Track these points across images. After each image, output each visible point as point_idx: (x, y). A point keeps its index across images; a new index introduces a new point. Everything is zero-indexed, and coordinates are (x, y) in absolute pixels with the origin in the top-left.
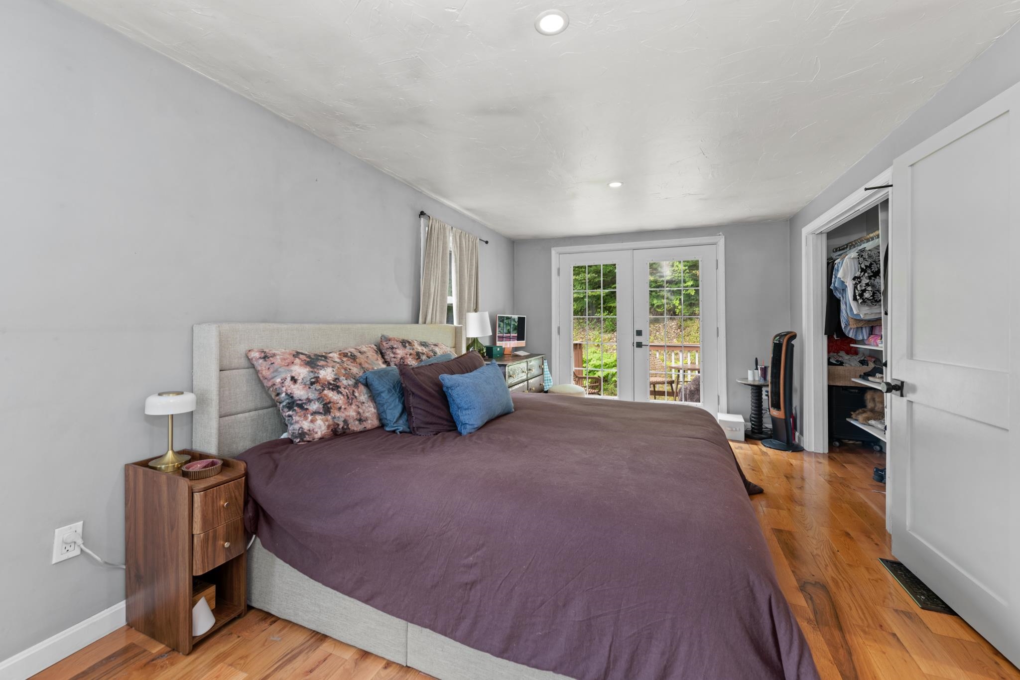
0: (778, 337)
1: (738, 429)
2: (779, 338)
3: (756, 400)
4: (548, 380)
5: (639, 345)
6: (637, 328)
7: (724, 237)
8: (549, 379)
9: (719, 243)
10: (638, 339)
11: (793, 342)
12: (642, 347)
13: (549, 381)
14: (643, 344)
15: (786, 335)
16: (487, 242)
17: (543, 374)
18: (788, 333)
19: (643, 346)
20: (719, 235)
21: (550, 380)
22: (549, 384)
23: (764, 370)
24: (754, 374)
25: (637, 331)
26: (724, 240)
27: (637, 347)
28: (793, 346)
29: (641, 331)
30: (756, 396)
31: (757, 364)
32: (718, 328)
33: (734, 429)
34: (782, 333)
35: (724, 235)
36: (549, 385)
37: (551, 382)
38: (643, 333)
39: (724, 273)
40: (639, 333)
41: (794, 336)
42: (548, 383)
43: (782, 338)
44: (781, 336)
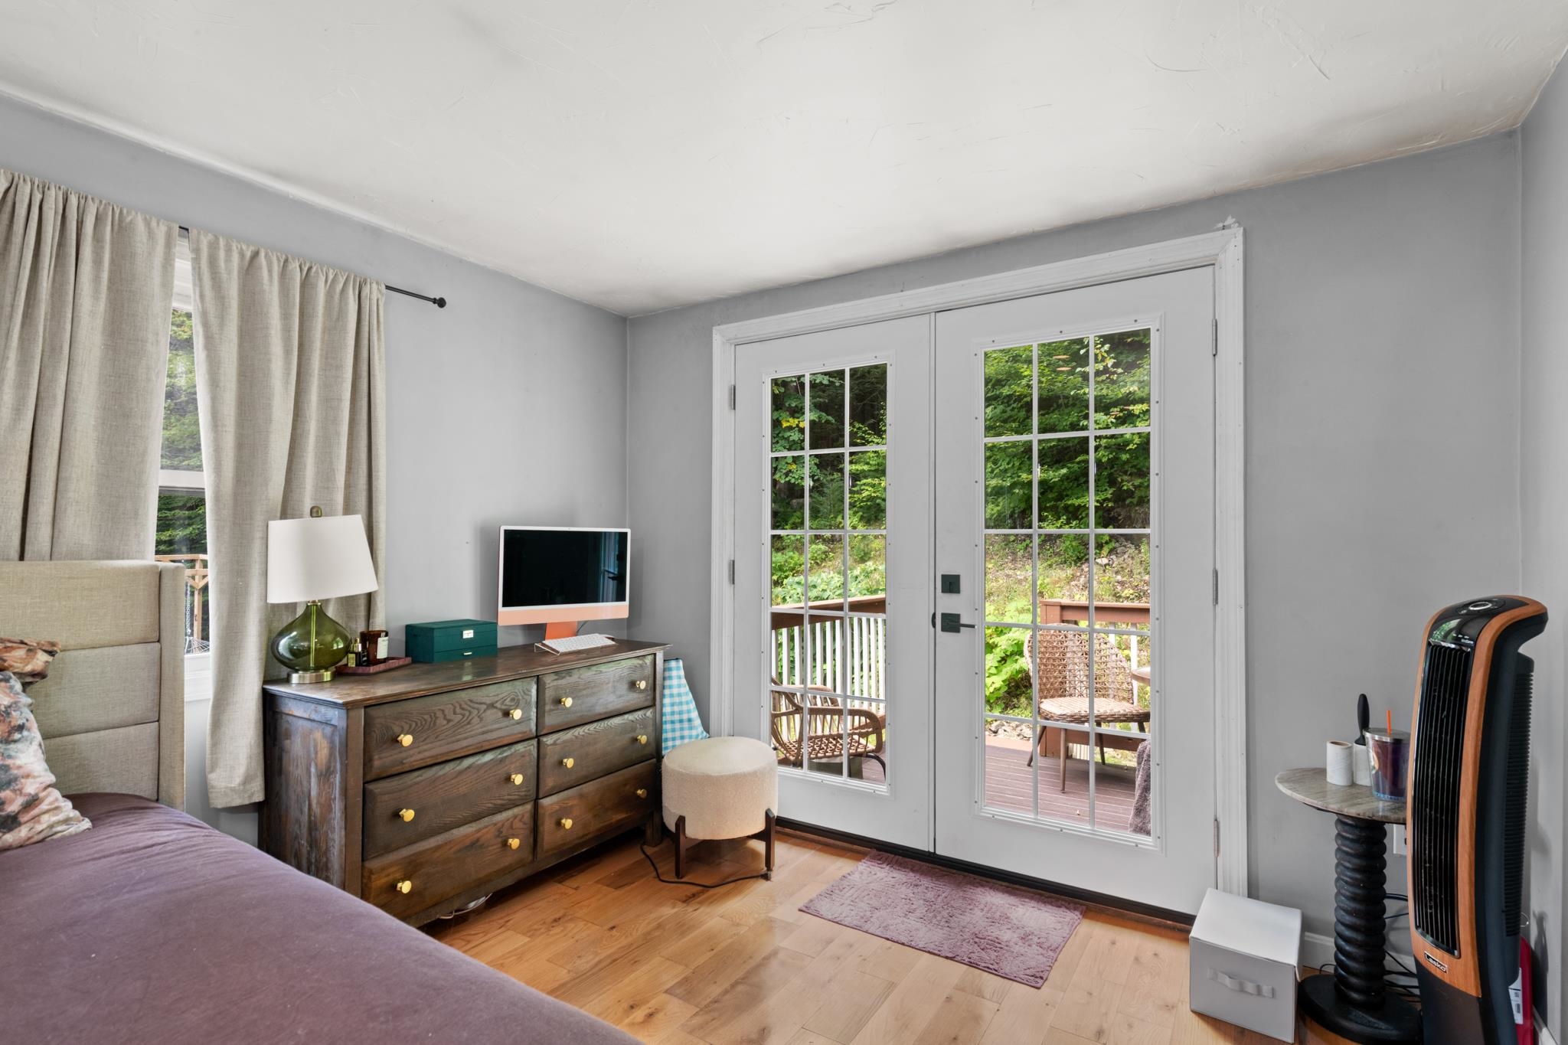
0: (1454, 623)
1: (1266, 989)
2: (1459, 629)
3: (1354, 870)
4: (681, 721)
5: (951, 623)
6: (947, 568)
7: (1239, 232)
8: (685, 717)
9: (1221, 257)
10: (949, 604)
11: (1525, 649)
12: (958, 631)
13: (686, 725)
14: (963, 621)
15: (1489, 615)
16: (441, 303)
17: (653, 705)
18: (1504, 604)
19: (962, 629)
20: (1224, 228)
21: (690, 720)
22: (686, 733)
23: (1393, 753)
24: (1350, 756)
25: (944, 577)
26: (1241, 248)
27: (943, 630)
28: (1526, 665)
29: (957, 577)
30: (1357, 856)
31: (1364, 723)
32: (1216, 573)
33: (1250, 987)
34: (1474, 603)
35: (1240, 225)
36: (682, 738)
37: (691, 728)
38: (964, 584)
39: (1241, 367)
40: (951, 584)
41: (1535, 622)
42: (673, 730)
43: (1471, 630)
44: (1469, 616)
